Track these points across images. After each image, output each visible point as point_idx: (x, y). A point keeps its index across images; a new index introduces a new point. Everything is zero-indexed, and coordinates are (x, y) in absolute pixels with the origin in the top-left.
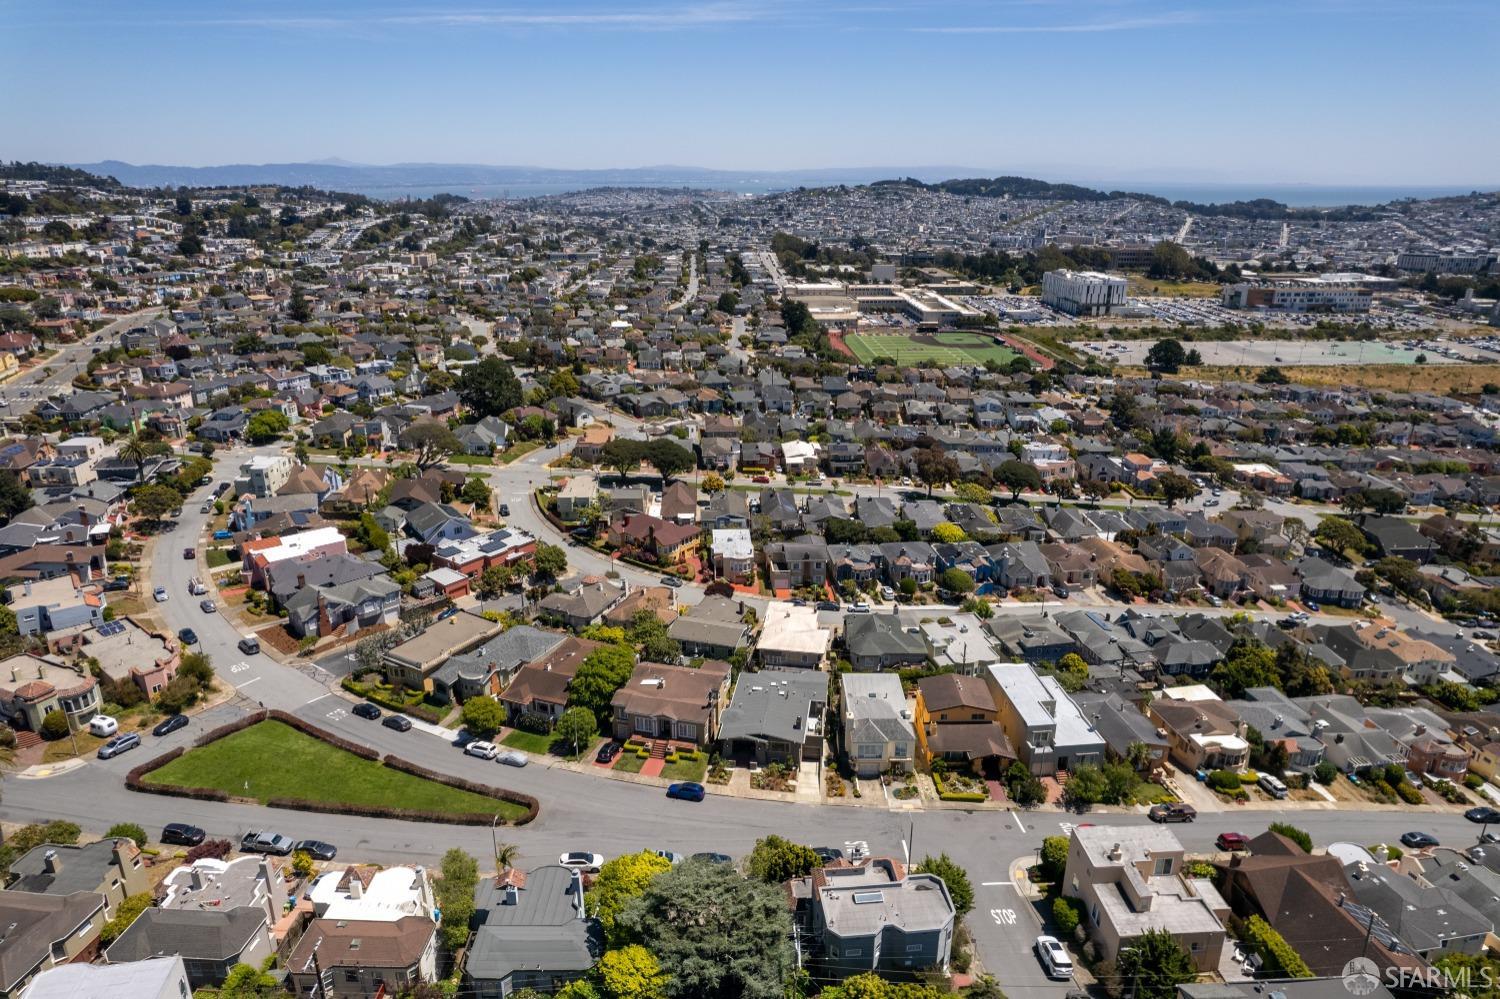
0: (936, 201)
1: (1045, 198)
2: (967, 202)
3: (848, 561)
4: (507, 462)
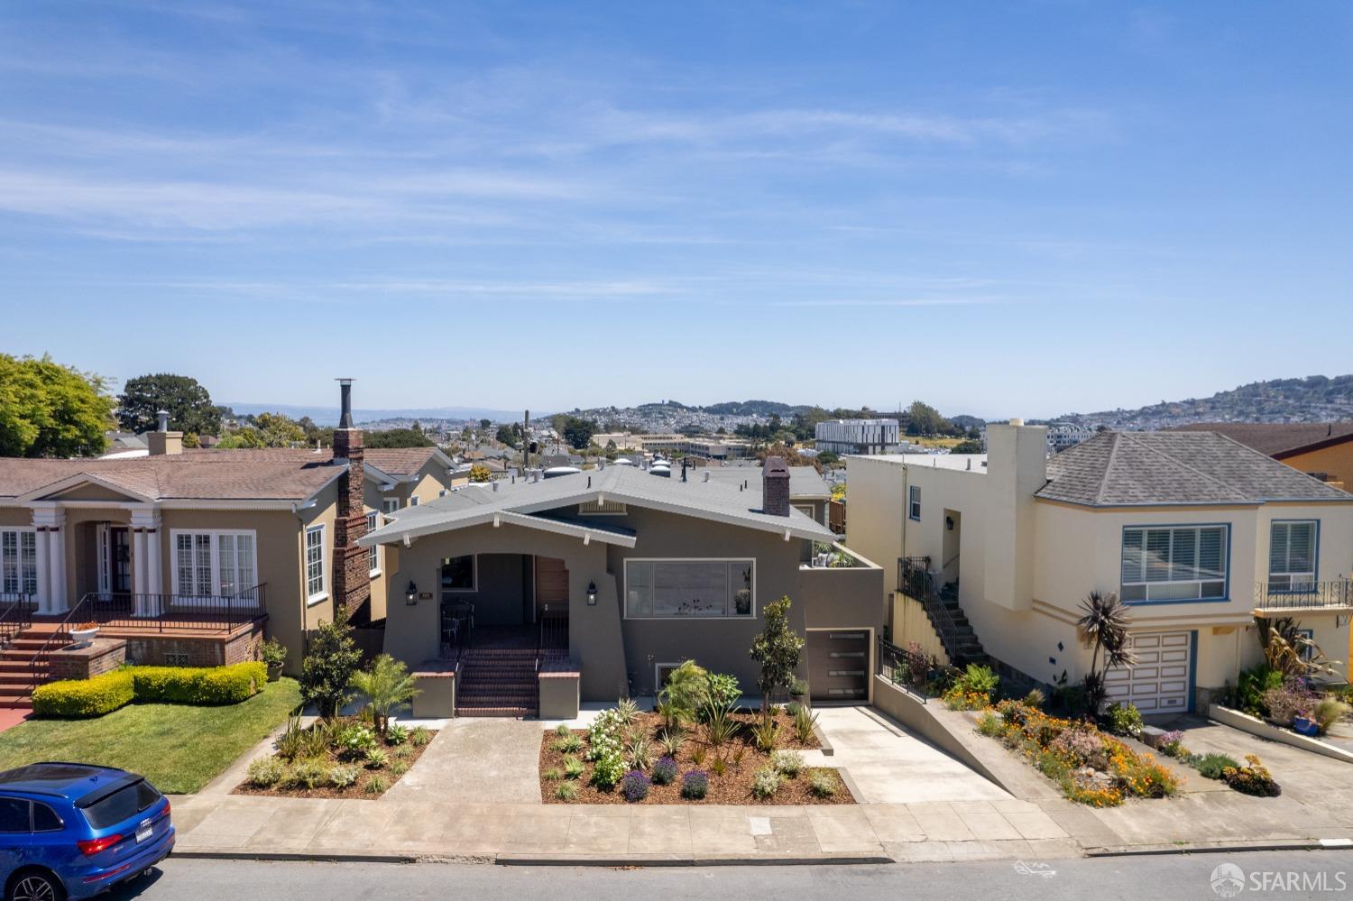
0: (695, 419)
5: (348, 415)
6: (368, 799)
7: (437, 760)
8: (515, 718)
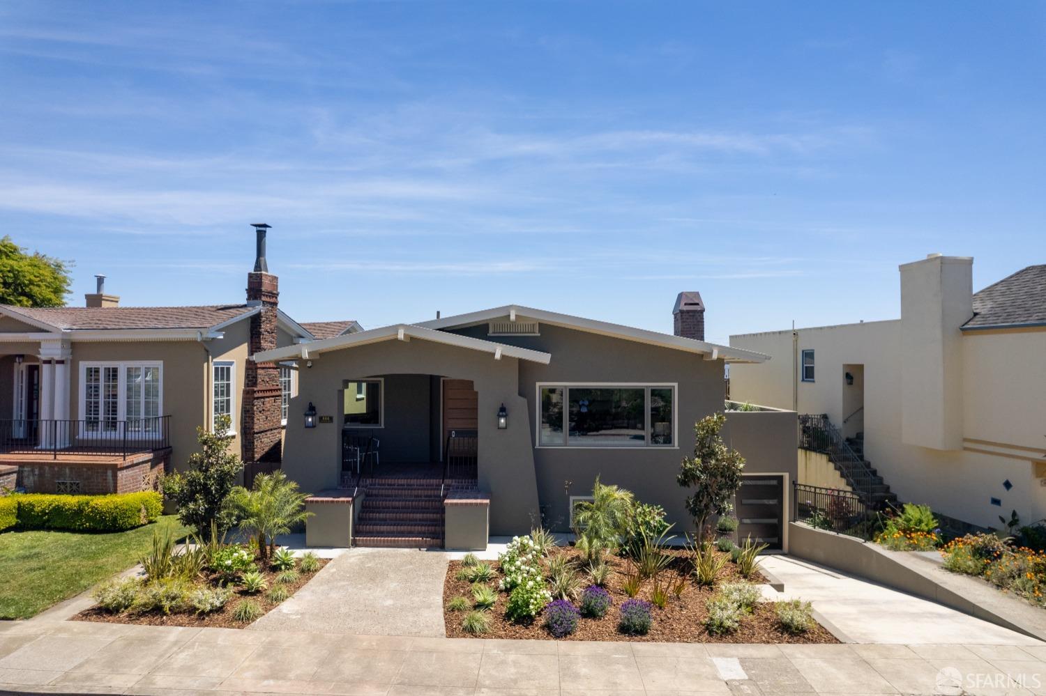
5: (262, 259)
6: (233, 627)
7: (325, 587)
8: (418, 549)
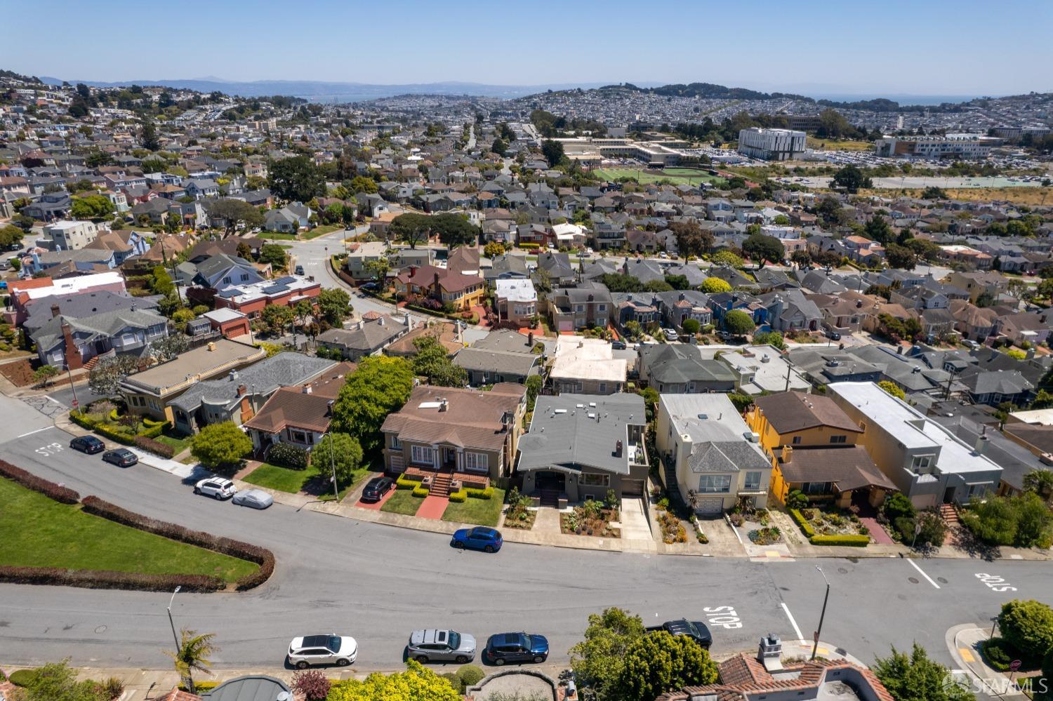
0: (647, 99)
1: (725, 98)
2: (669, 100)
3: (630, 304)
4: (308, 238)
6: (528, 530)
7: (539, 519)
8: (553, 508)
